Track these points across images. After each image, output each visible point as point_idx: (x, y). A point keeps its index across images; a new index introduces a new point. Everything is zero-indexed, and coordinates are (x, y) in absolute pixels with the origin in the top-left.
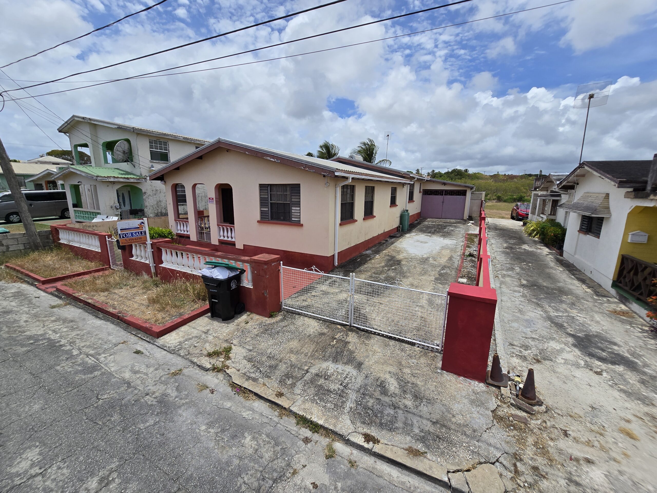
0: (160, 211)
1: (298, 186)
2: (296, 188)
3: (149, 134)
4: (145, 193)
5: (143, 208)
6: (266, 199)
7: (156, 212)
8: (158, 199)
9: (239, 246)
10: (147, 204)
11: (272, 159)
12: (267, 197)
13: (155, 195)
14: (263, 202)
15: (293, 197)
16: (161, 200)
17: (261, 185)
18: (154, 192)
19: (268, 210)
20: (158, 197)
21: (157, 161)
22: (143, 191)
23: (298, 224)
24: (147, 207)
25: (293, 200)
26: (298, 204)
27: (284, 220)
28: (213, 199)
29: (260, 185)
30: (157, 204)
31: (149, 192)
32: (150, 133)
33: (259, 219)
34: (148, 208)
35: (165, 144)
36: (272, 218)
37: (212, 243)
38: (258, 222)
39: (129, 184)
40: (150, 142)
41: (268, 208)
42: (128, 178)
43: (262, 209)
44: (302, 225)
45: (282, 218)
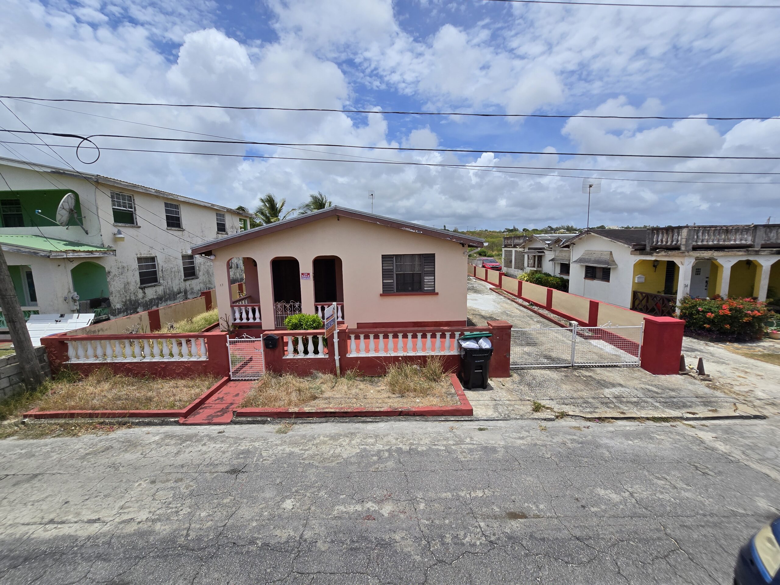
0: (128, 298)
1: (433, 255)
2: (430, 259)
3: (115, 185)
4: (109, 272)
5: (106, 297)
6: (390, 271)
7: (124, 300)
8: (126, 280)
10: (112, 289)
11: (411, 230)
12: (392, 268)
13: (122, 274)
14: (386, 274)
15: (425, 267)
16: (129, 280)
17: (384, 257)
18: (120, 270)
19: (393, 282)
20: (125, 277)
21: (123, 225)
22: (107, 270)
23: (433, 293)
24: (112, 293)
25: (425, 270)
26: (433, 273)
27: (413, 290)
28: (309, 274)
29: (383, 255)
30: (125, 287)
31: (114, 271)
32: (118, 183)
33: (381, 292)
34: (114, 295)
35: (130, 198)
36: (398, 290)
38: (381, 295)
39: (87, 261)
40: (112, 197)
41: (393, 280)
42: (91, 252)
43: (385, 281)
44: (437, 294)
45: (410, 289)
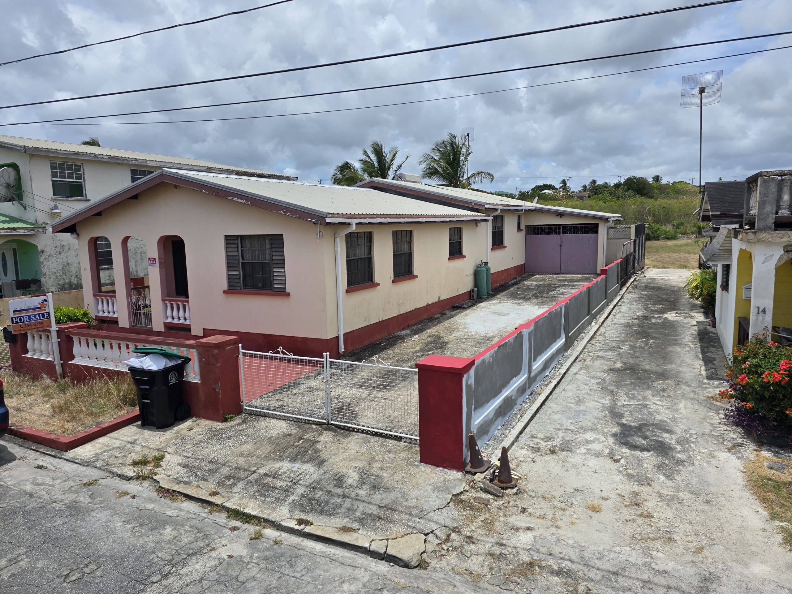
0: (67, 281)
1: (282, 235)
2: (277, 241)
3: (50, 154)
4: (43, 252)
5: (38, 278)
6: (236, 258)
7: (61, 283)
8: (65, 261)
9: (196, 331)
10: (45, 270)
11: (239, 200)
12: (236, 254)
13: (60, 254)
14: (231, 263)
15: (274, 254)
16: (70, 261)
17: (228, 238)
18: (58, 250)
19: (239, 274)
20: (65, 258)
21: (64, 198)
22: (40, 248)
23: (283, 293)
24: (45, 274)
25: (274, 258)
26: (282, 264)
27: (263, 288)
28: (155, 259)
29: (226, 236)
30: (63, 269)
31: (49, 250)
32: (53, 152)
33: (225, 287)
34: (47, 277)
35: (78, 168)
36: (245, 286)
37: (154, 330)
38: (224, 292)
39: (15, 238)
40: (52, 167)
41: (239, 271)
42: (14, 229)
43: (230, 273)
44: (288, 295)
45: (260, 285)
